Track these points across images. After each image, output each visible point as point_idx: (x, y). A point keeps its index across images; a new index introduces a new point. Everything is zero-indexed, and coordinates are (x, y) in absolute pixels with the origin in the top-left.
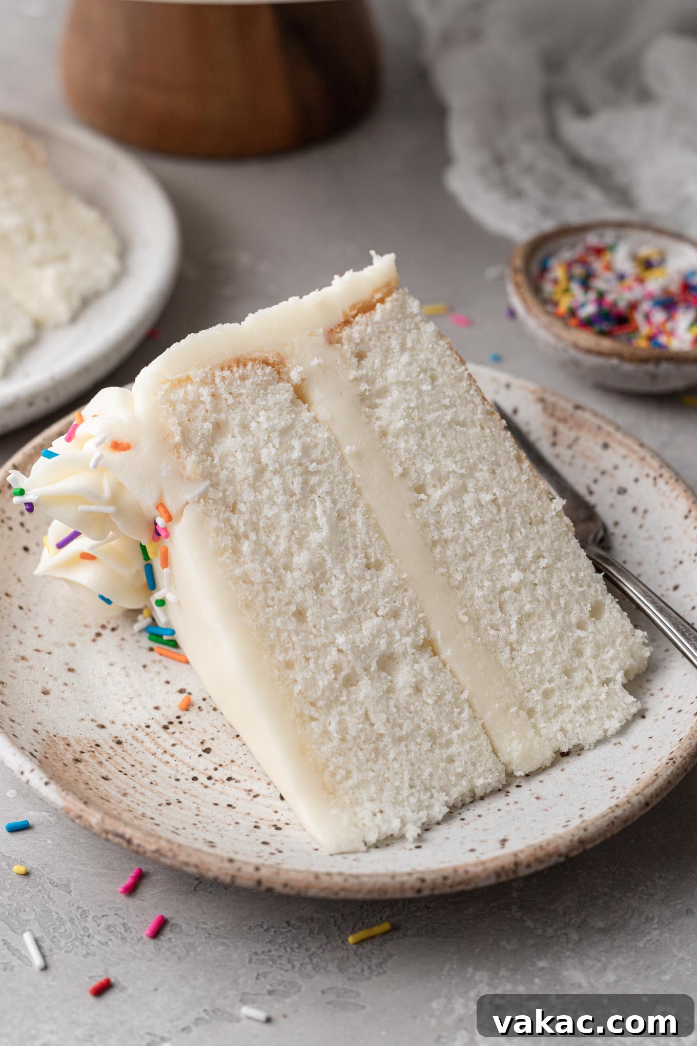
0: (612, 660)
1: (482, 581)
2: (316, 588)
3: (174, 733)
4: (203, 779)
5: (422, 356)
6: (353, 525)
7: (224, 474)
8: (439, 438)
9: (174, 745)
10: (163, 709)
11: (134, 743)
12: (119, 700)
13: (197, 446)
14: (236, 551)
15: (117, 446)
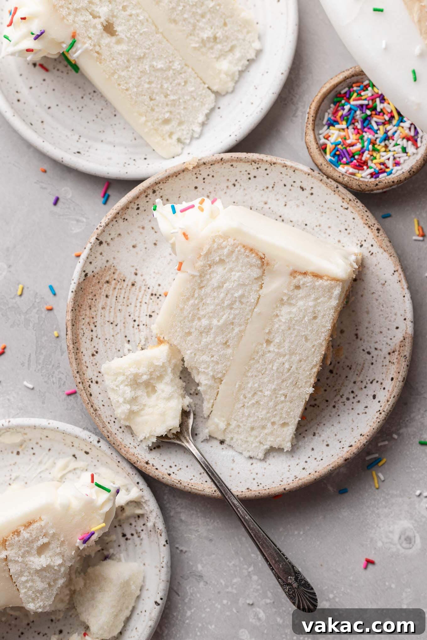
0: (270, 441)
1: (256, 383)
2: (201, 333)
3: (151, 299)
4: (136, 323)
5: (319, 308)
6: (233, 329)
7: (208, 276)
8: (293, 336)
9: (146, 303)
10: (161, 287)
11: (138, 289)
12: (154, 269)
13: (208, 261)
14: (188, 299)
15: (185, 235)
